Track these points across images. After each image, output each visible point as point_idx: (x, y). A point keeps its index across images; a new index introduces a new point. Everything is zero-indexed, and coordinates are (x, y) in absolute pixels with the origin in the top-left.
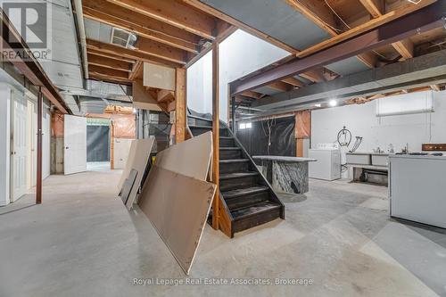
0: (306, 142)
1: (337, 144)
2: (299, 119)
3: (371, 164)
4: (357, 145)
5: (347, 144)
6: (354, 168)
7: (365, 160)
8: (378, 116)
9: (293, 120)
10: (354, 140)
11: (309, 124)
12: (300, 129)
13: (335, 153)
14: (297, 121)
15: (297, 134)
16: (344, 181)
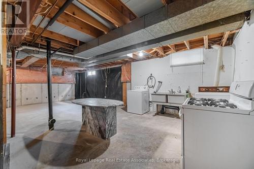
0: (128, 84)
1: (147, 87)
2: (124, 68)
3: (167, 102)
4: (159, 88)
5: (153, 87)
6: (157, 105)
7: (163, 99)
8: (172, 67)
9: (120, 69)
10: (157, 83)
11: (129, 72)
12: (125, 76)
13: (145, 94)
14: (122, 70)
15: (122, 79)
16: (151, 113)
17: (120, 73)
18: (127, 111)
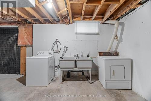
0: (28, 49)
1: (52, 52)
2: (22, 30)
3: (76, 67)
5: (58, 52)
6: (63, 71)
7: (72, 64)
8: (76, 34)
9: (16, 30)
10: (63, 49)
11: (30, 35)
12: (23, 38)
13: (51, 60)
14: (20, 31)
15: (20, 43)
16: (57, 79)
17: (16, 35)
18: (25, 84)
